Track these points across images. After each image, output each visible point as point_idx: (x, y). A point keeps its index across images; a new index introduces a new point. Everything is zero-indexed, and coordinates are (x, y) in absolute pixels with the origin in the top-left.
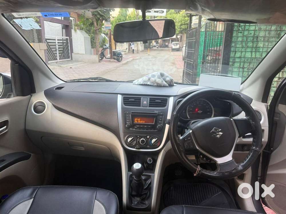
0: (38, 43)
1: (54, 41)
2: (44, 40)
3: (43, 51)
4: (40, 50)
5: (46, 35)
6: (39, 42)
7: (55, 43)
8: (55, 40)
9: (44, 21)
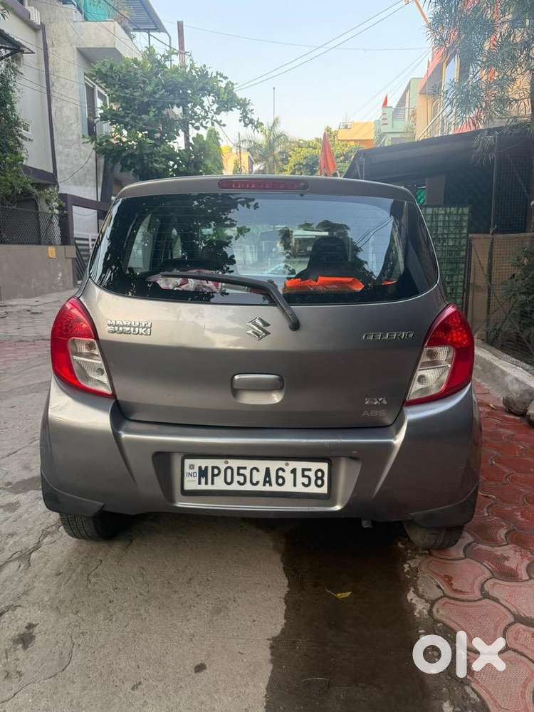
0: (63, 247)
1: (86, 242)
2: (71, 241)
3: (70, 261)
4: (66, 258)
5: (75, 232)
6: (62, 244)
7: (88, 245)
8: (87, 240)
9: (73, 207)
